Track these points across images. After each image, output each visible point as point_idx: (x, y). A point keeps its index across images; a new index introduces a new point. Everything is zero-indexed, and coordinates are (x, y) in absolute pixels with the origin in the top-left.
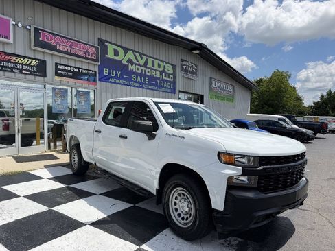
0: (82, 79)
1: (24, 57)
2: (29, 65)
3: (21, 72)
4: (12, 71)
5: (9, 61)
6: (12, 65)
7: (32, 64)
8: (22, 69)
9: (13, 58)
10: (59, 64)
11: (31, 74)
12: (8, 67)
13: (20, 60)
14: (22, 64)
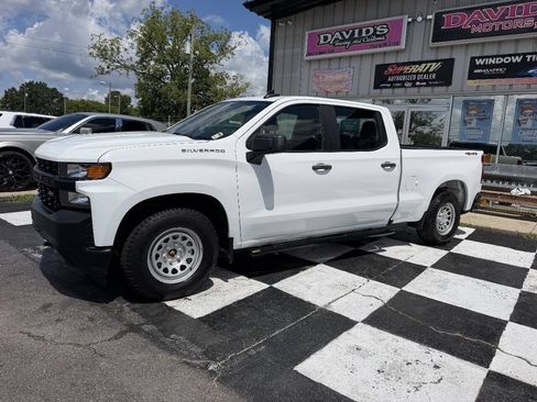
0: (530, 76)
1: (420, 63)
2: (427, 72)
3: (414, 85)
4: (403, 86)
5: (401, 73)
6: (404, 78)
7: (431, 70)
8: (416, 80)
9: (407, 68)
10: (478, 58)
11: (428, 85)
12: (399, 82)
13: (414, 69)
14: (417, 74)
